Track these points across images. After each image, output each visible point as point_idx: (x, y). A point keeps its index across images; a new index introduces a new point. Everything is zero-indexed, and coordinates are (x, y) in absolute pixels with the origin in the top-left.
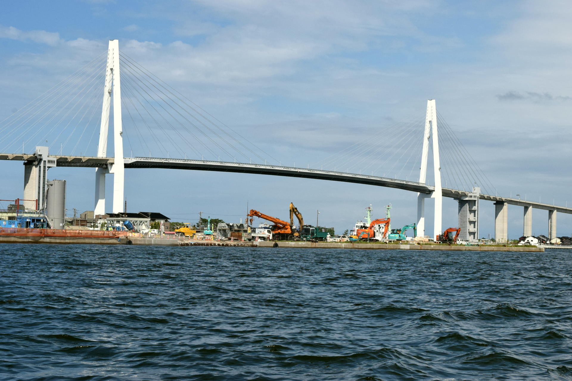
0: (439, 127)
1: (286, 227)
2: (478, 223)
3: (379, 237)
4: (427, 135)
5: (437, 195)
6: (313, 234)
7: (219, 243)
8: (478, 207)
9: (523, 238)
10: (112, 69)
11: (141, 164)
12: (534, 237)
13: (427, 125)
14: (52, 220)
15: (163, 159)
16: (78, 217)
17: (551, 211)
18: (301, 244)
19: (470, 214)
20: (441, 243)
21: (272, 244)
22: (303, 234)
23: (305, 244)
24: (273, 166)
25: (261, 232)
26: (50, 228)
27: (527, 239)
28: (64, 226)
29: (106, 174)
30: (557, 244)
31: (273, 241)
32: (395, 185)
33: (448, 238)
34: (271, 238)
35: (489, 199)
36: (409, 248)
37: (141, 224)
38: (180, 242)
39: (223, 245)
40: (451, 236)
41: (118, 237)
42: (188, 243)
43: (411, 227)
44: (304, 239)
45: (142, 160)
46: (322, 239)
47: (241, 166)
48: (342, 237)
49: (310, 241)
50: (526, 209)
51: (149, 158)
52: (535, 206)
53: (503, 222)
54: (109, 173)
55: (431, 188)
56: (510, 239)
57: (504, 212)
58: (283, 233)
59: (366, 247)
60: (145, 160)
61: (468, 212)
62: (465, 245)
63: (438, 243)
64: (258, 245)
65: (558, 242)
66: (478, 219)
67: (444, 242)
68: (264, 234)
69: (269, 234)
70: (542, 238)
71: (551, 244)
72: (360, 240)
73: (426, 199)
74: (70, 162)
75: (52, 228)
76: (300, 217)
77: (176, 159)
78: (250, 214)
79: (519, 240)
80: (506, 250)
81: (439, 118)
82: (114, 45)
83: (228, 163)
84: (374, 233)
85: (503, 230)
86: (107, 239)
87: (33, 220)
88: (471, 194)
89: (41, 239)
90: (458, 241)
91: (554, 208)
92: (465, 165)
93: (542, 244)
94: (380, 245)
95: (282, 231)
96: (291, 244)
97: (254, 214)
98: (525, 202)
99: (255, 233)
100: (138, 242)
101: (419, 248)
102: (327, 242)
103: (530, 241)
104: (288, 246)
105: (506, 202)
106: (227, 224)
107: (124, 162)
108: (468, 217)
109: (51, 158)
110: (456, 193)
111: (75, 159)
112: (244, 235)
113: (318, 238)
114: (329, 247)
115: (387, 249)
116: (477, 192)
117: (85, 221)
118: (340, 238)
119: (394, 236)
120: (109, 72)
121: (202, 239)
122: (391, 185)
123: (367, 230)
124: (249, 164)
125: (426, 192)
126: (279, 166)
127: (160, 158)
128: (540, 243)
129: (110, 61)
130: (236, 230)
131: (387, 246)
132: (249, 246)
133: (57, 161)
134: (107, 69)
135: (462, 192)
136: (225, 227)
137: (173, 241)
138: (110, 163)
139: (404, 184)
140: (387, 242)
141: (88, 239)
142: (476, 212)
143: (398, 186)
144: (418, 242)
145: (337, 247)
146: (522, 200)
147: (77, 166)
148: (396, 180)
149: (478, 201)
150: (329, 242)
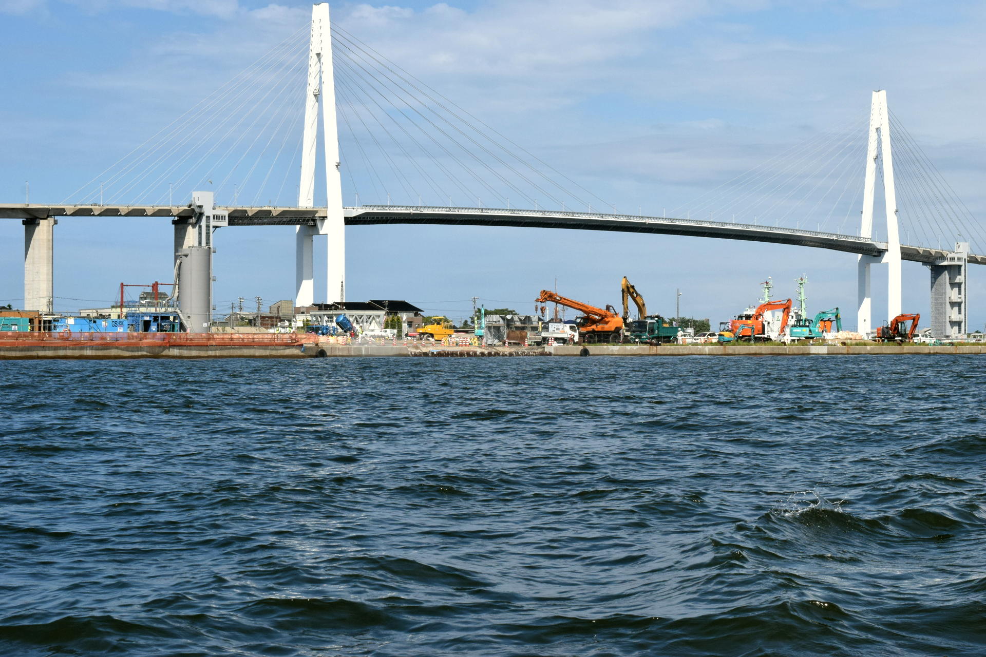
0: (894, 139)
1: (607, 320)
3: (773, 332)
4: (872, 153)
5: (893, 258)
6: (652, 331)
7: (483, 350)
8: (965, 276)
10: (318, 55)
11: (373, 218)
13: (873, 136)
14: (189, 317)
15: (411, 207)
16: (265, 311)
18: (630, 348)
19: (952, 289)
20: (886, 341)
21: (579, 349)
22: (634, 332)
23: (637, 349)
24: (601, 215)
25: (558, 329)
26: (185, 330)
29: (314, 236)
31: (580, 345)
32: (818, 243)
33: (898, 332)
34: (576, 339)
36: (825, 352)
37: (369, 321)
38: (414, 351)
39: (490, 354)
40: (903, 328)
41: (302, 345)
42: (426, 353)
43: (831, 315)
44: (636, 340)
45: (375, 211)
46: (669, 339)
47: (547, 215)
48: (710, 335)
49: (646, 343)
51: (386, 206)
54: (318, 233)
55: (881, 246)
58: (600, 330)
59: (747, 352)
60: (381, 210)
61: (948, 285)
62: (928, 345)
63: (880, 341)
64: (553, 352)
66: (965, 298)
67: (891, 339)
68: (564, 332)
69: (573, 333)
72: (737, 341)
74: (250, 217)
75: (188, 331)
76: (640, 302)
77: (433, 207)
78: (540, 298)
81: (894, 124)
82: (321, 13)
84: (763, 326)
86: (282, 347)
87: (156, 318)
88: (952, 255)
89: (164, 350)
90: (918, 338)
94: (773, 348)
95: (599, 327)
96: (612, 350)
97: (548, 299)
99: (548, 331)
101: (845, 352)
104: (605, 353)
106: (502, 317)
107: (344, 214)
108: (948, 296)
109: (219, 212)
110: (925, 254)
111: (260, 211)
112: (529, 334)
113: (662, 337)
114: (681, 353)
115: (786, 354)
116: (962, 251)
117: (276, 317)
118: (706, 337)
119: (800, 330)
120: (313, 60)
121: (457, 345)
122: (811, 241)
123: (749, 322)
124: (561, 212)
125: (872, 253)
126: (613, 215)
127: (407, 207)
129: (315, 40)
130: (518, 327)
131: (787, 349)
132: (536, 355)
133: (229, 216)
134: (311, 54)
135: (936, 252)
136: (499, 321)
137: (401, 349)
138: (320, 217)
139: (833, 240)
140: (788, 342)
141: (247, 349)
142: (963, 286)
143: (823, 244)
144: (843, 341)
145: (696, 353)
147: (264, 224)
148: (819, 233)
149: (965, 266)
150: (682, 345)
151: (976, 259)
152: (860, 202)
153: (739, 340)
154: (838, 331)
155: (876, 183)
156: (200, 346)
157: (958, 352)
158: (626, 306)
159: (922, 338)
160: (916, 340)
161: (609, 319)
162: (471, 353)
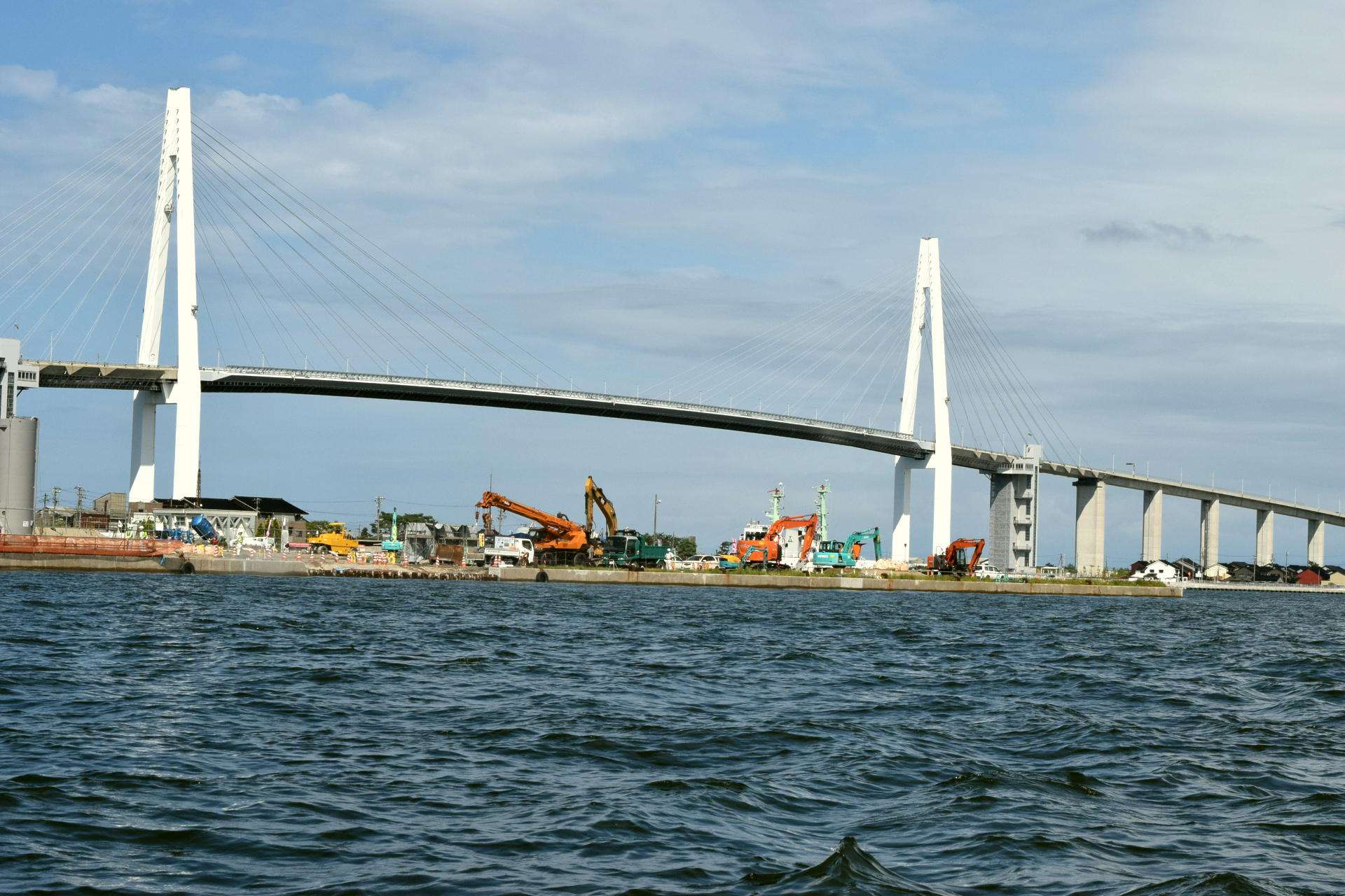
0: (947, 303)
1: (571, 534)
2: (1035, 528)
3: (790, 558)
4: (917, 320)
5: (941, 462)
6: (632, 551)
7: (406, 570)
8: (1036, 490)
9: (1141, 565)
10: (173, 158)
11: (240, 384)
12: (1166, 562)
13: (919, 299)
14: (3, 513)
15: (293, 370)
16: (88, 507)
17: (1206, 502)
18: (603, 574)
19: (1018, 507)
20: (939, 573)
21: (534, 572)
22: (611, 552)
23: (612, 574)
24: (554, 391)
25: (507, 545)
27: (1149, 568)
28: (32, 527)
29: (157, 406)
30: (1219, 579)
31: (536, 567)
32: (843, 438)
33: (956, 563)
34: (531, 559)
35: (1062, 472)
36: (861, 586)
37: (235, 525)
38: (312, 568)
39: (415, 575)
40: (962, 558)
41: (161, 556)
42: (329, 571)
43: (867, 537)
44: (611, 563)
45: (244, 374)
46: (654, 563)
47: (479, 389)
48: (706, 558)
49: (624, 567)
50: (1149, 496)
51: (260, 368)
52: (1171, 490)
53: (1095, 528)
54: (163, 402)
55: (926, 446)
56: (1111, 566)
57: (1096, 503)
58: (561, 547)
59: (757, 584)
60: (252, 373)
61: (1013, 502)
62: (994, 580)
63: (932, 574)
64: (499, 576)
65: (1221, 575)
66: (1035, 519)
67: (946, 571)
68: (515, 549)
69: (527, 551)
70: (1186, 565)
71: (1205, 578)
72: (744, 567)
73: (915, 472)
74: (71, 376)
76: (609, 511)
77: (324, 372)
78: (482, 502)
79: (1130, 568)
80: (1092, 593)
81: (947, 280)
82: (179, 101)
83: (448, 381)
84: (780, 549)
85: (1095, 546)
86: (133, 558)
88: (1020, 461)
90: (980, 571)
91: (1214, 495)
93: (1185, 580)
94: (792, 579)
95: (560, 544)
96: (579, 576)
97: (493, 503)
98: (1145, 479)
99: (493, 547)
100: (210, 568)
101: (886, 587)
102: (665, 570)
103: (1156, 572)
104: (570, 579)
105: (1101, 480)
107: (201, 377)
108: (1012, 515)
109: (26, 368)
110: (984, 459)
111: (84, 369)
112: (467, 550)
113: (644, 560)
114: (670, 581)
115: (809, 588)
116: (1033, 455)
117: (104, 516)
118: (700, 561)
119: (827, 556)
120: (166, 165)
121: (368, 561)
122: (833, 436)
123: (761, 543)
124: (498, 385)
125: (914, 455)
126: (569, 392)
127: (288, 370)
128: (1180, 576)
129: (169, 137)
130: (451, 540)
131: (810, 581)
132: (477, 579)
133: (40, 375)
134: (163, 157)
135: (998, 456)
136: (425, 532)
137: (295, 565)
138: (167, 380)
139: (863, 435)
140: (811, 570)
141: (86, 558)
142: (1032, 503)
143: (850, 440)
144: (883, 572)
145: (690, 582)
146: (1138, 474)
147: (88, 386)
148: (844, 425)
149: (1036, 476)
150: (671, 571)
151: (1051, 468)
152: (900, 386)
153: (747, 567)
154: (877, 560)
156: (20, 553)
157: (1033, 592)
158: (590, 516)
159: (985, 571)
160: (979, 573)
161: (574, 533)
162: (390, 574)
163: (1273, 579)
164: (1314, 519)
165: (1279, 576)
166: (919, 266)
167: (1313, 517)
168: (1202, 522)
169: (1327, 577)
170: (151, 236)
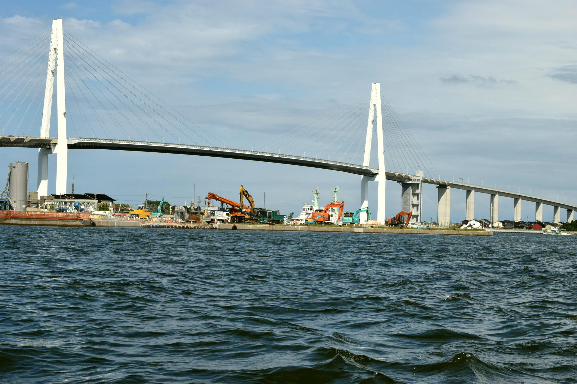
2: (421, 206)
3: (333, 220)
4: (371, 118)
5: (381, 178)
6: (270, 217)
7: (179, 225)
8: (421, 190)
9: (466, 222)
10: (55, 49)
11: (84, 145)
12: (476, 221)
13: (372, 108)
14: (15, 202)
17: (493, 195)
18: (258, 226)
19: (414, 197)
20: (393, 226)
21: (231, 226)
22: (260, 217)
23: (263, 227)
24: (217, 148)
25: (220, 215)
26: (12, 209)
27: (469, 223)
28: (26, 208)
29: (49, 155)
30: (498, 227)
31: (232, 224)
32: (339, 168)
33: (400, 221)
34: (229, 221)
35: (432, 182)
36: (362, 231)
37: (88, 206)
38: (142, 224)
39: (183, 227)
40: (403, 219)
41: (82, 220)
42: (149, 226)
44: (261, 222)
45: (86, 141)
47: (186, 147)
48: (296, 220)
49: (267, 223)
50: (469, 192)
51: (92, 139)
52: (478, 190)
53: (446, 206)
54: (51, 153)
55: (374, 171)
56: (453, 222)
57: (446, 195)
59: (321, 230)
60: (89, 141)
61: (411, 195)
62: (416, 229)
63: (390, 226)
64: (217, 227)
65: (499, 226)
66: (421, 202)
67: (396, 225)
68: (223, 216)
69: (228, 217)
70: (485, 222)
71: (493, 227)
72: (315, 223)
73: (370, 182)
74: (12, 142)
75: (15, 210)
76: (251, 200)
77: (119, 140)
78: (207, 197)
79: (461, 223)
80: (456, 234)
81: (384, 102)
82: (57, 24)
83: (172, 144)
84: (329, 216)
85: (446, 214)
86: (71, 221)
88: (414, 178)
91: (496, 192)
92: (408, 148)
94: (334, 228)
95: (239, 214)
96: (249, 227)
97: (212, 197)
98: (467, 186)
99: (214, 215)
100: (102, 224)
101: (372, 231)
103: (472, 224)
104: (246, 229)
105: (449, 186)
106: (184, 207)
107: (68, 142)
108: (411, 201)
110: (399, 177)
111: (18, 139)
112: (201, 217)
113: (275, 221)
114: (286, 229)
115: (342, 232)
116: (420, 175)
118: (294, 221)
119: (347, 219)
120: (52, 52)
121: (161, 221)
122: (335, 167)
123: (322, 213)
124: (194, 146)
125: (369, 175)
126: (223, 148)
127: (104, 139)
128: (482, 226)
129: (53, 40)
130: (194, 213)
131: (342, 229)
132: (208, 229)
134: (51, 48)
135: (405, 176)
136: (183, 209)
137: (136, 223)
138: (53, 144)
139: (348, 167)
140: (342, 225)
142: (419, 195)
143: (342, 169)
144: (372, 225)
145: (293, 230)
146: (465, 183)
147: (20, 146)
148: (340, 163)
149: (421, 184)
150: (286, 225)
151: (427, 180)
152: (364, 146)
155: (373, 135)
158: (242, 202)
159: (411, 225)
160: (409, 226)
163: (522, 227)
164: (538, 202)
165: (524, 226)
166: (372, 95)
167: (538, 201)
168: (491, 204)
169: (544, 227)
170: (46, 82)
